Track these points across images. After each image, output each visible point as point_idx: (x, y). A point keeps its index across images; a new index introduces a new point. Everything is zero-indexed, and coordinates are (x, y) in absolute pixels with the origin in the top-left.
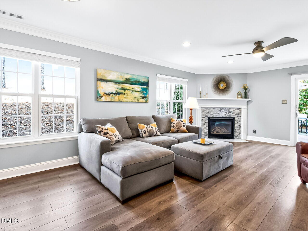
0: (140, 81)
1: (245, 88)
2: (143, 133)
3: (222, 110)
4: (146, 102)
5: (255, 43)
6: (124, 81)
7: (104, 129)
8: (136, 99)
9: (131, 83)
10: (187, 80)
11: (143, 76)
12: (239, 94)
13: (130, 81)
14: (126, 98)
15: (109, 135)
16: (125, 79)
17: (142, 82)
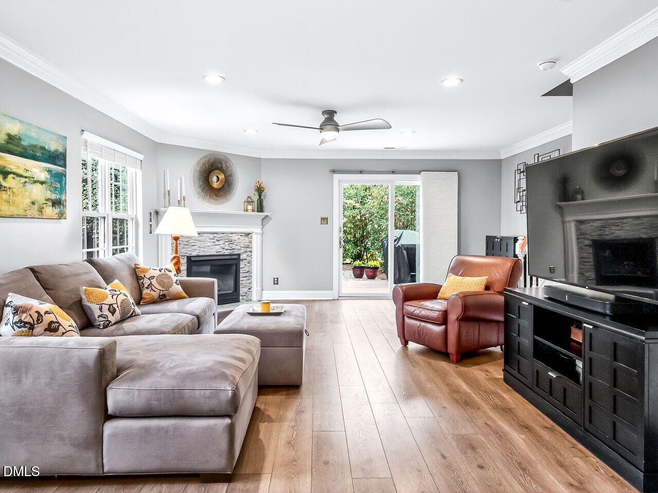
0: (46, 148)
1: (260, 190)
2: (106, 312)
3: (216, 239)
4: (61, 216)
5: (324, 113)
6: (4, 142)
7: (43, 314)
8: (36, 207)
9: (22, 153)
10: (141, 157)
11: (54, 134)
12: (249, 201)
13: (19, 145)
14: (9, 202)
15: (64, 331)
16: (6, 137)
17: (50, 151)
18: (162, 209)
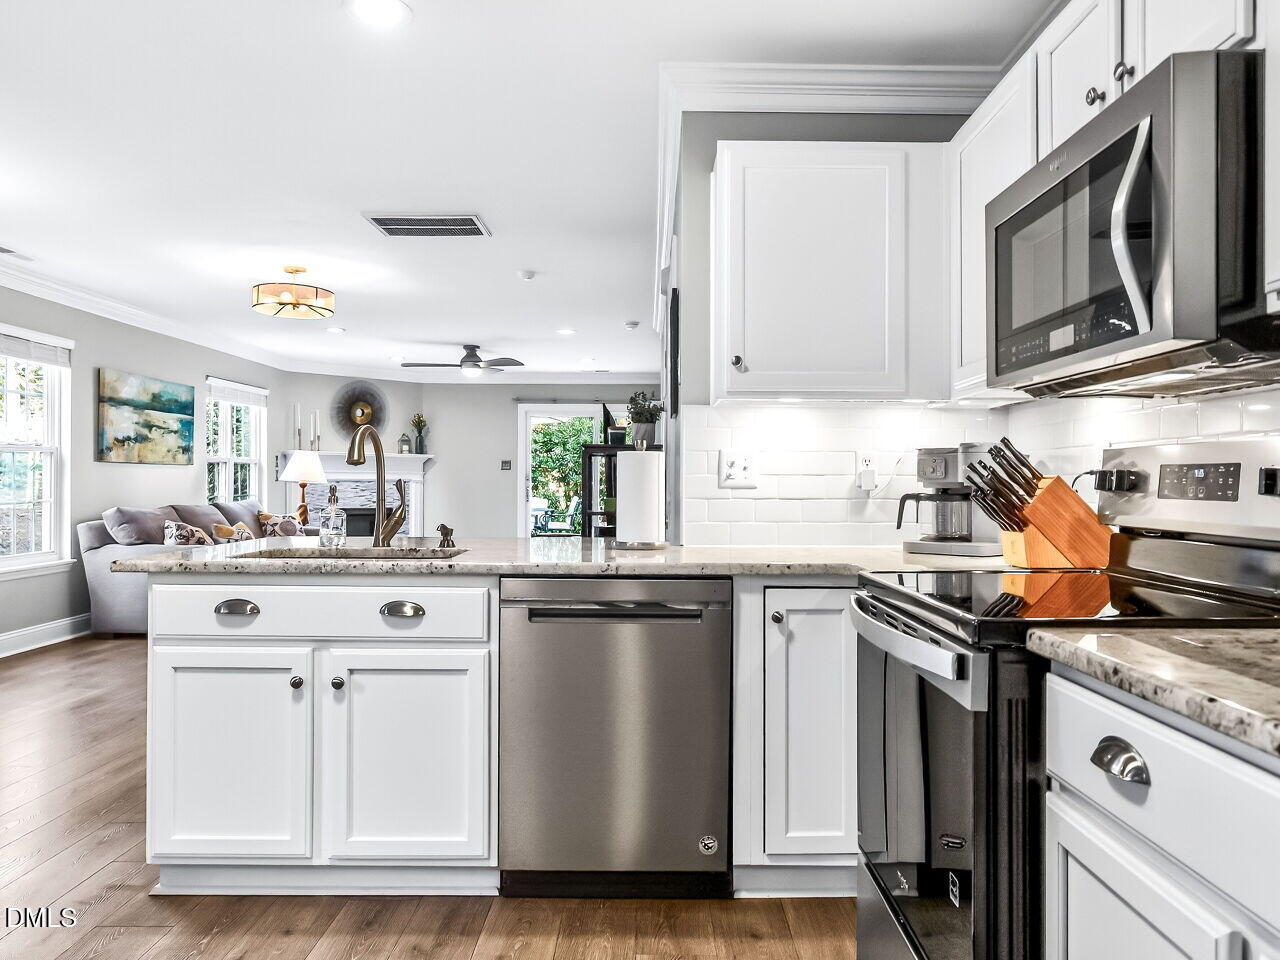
1: (419, 425)
4: (190, 462)
5: (465, 347)
6: (150, 401)
8: (170, 454)
9: (161, 408)
10: (267, 394)
11: (184, 386)
12: (405, 441)
13: (159, 402)
14: (153, 450)
16: (152, 397)
17: (181, 402)
18: (290, 452)
